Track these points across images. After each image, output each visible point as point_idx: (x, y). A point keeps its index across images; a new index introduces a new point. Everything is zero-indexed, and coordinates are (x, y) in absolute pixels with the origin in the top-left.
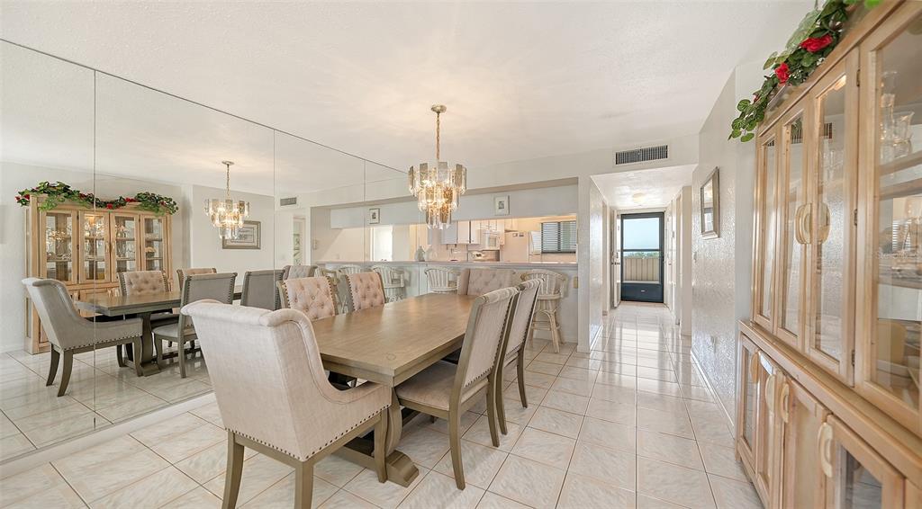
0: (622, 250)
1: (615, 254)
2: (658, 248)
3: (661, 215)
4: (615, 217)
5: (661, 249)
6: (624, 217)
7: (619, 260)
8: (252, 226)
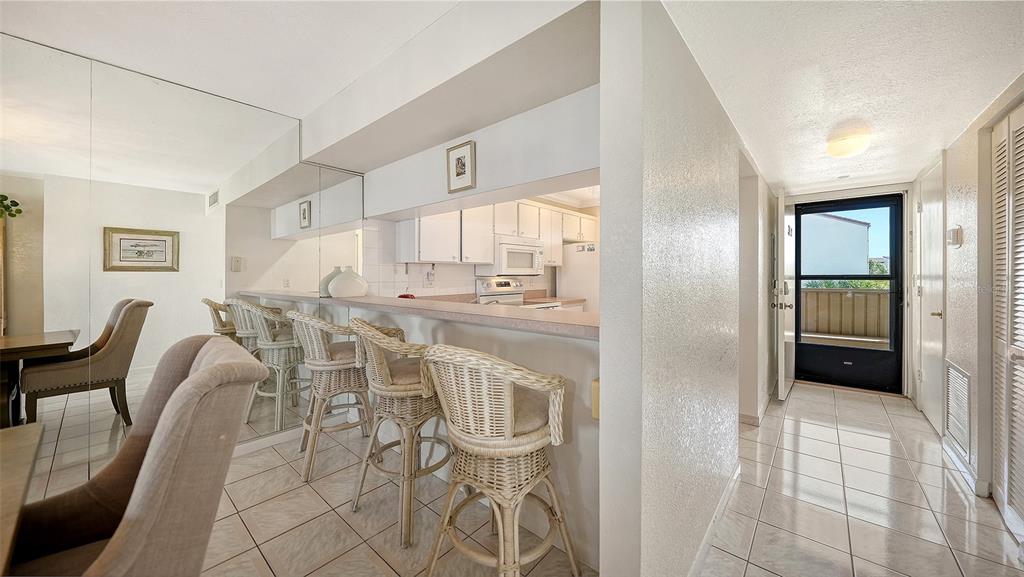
0: (799, 277)
1: (780, 285)
2: (888, 271)
3: (895, 202)
4: (781, 208)
5: (897, 274)
6: (801, 209)
7: (790, 299)
8: (164, 238)
